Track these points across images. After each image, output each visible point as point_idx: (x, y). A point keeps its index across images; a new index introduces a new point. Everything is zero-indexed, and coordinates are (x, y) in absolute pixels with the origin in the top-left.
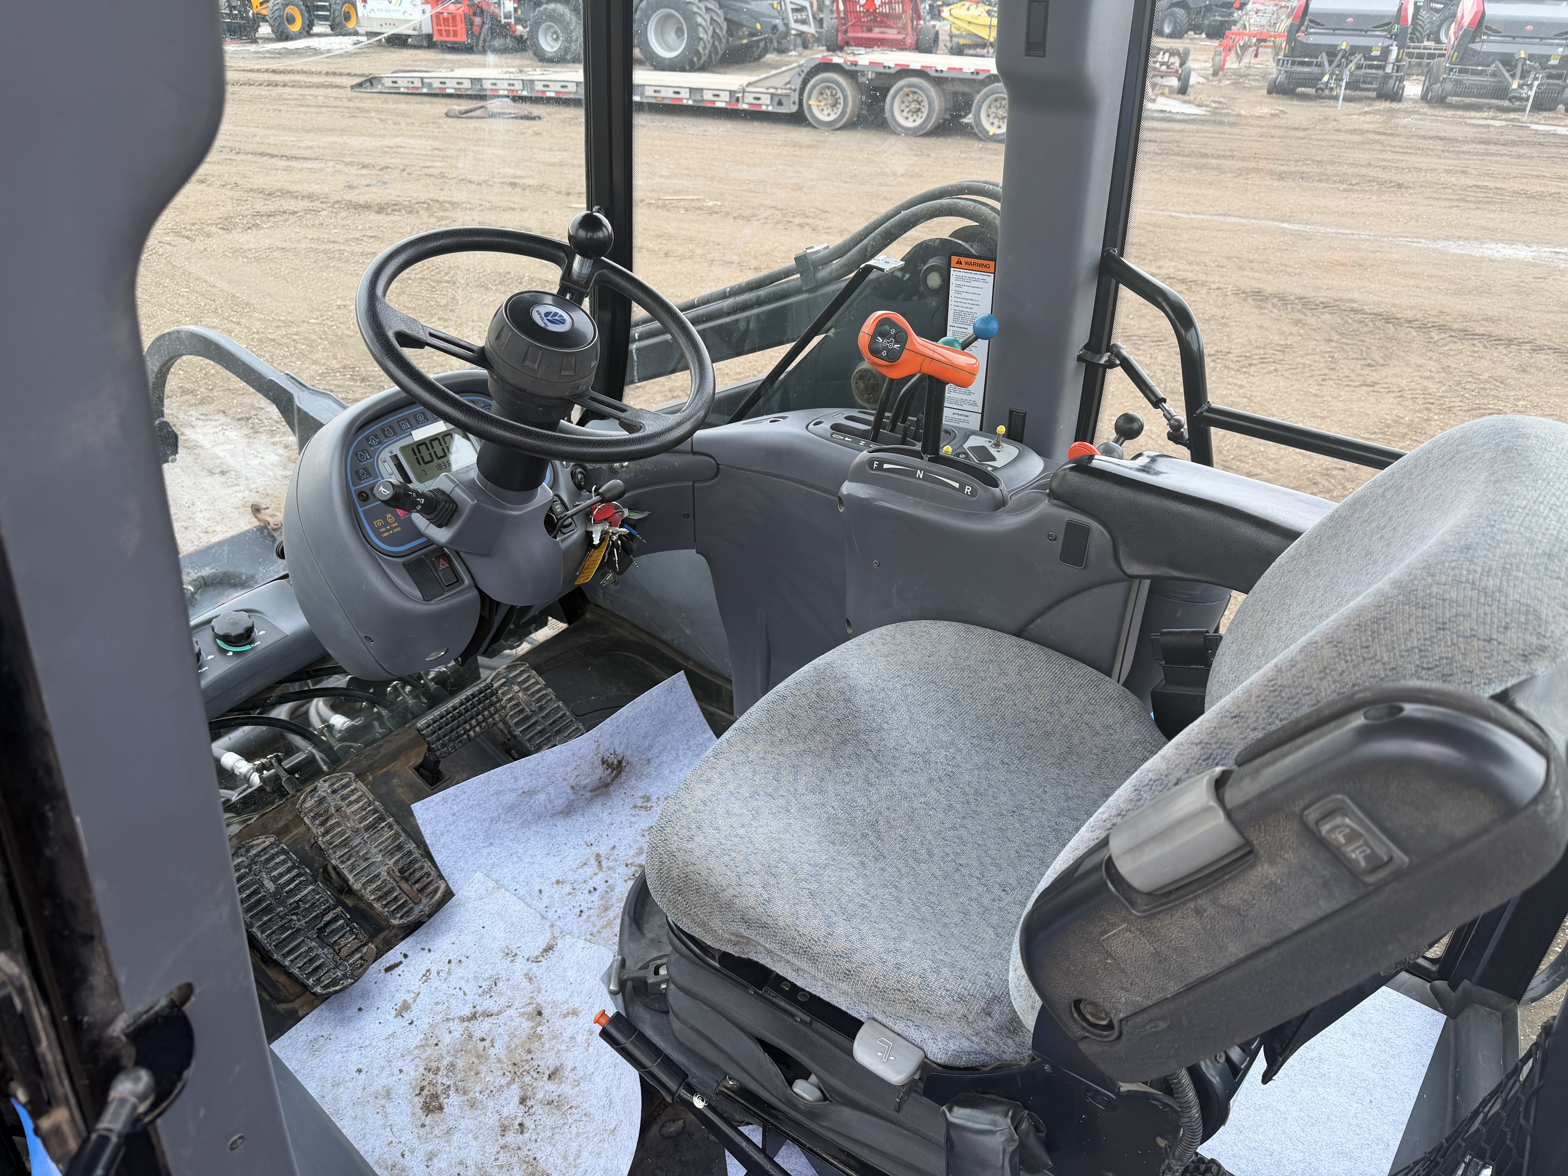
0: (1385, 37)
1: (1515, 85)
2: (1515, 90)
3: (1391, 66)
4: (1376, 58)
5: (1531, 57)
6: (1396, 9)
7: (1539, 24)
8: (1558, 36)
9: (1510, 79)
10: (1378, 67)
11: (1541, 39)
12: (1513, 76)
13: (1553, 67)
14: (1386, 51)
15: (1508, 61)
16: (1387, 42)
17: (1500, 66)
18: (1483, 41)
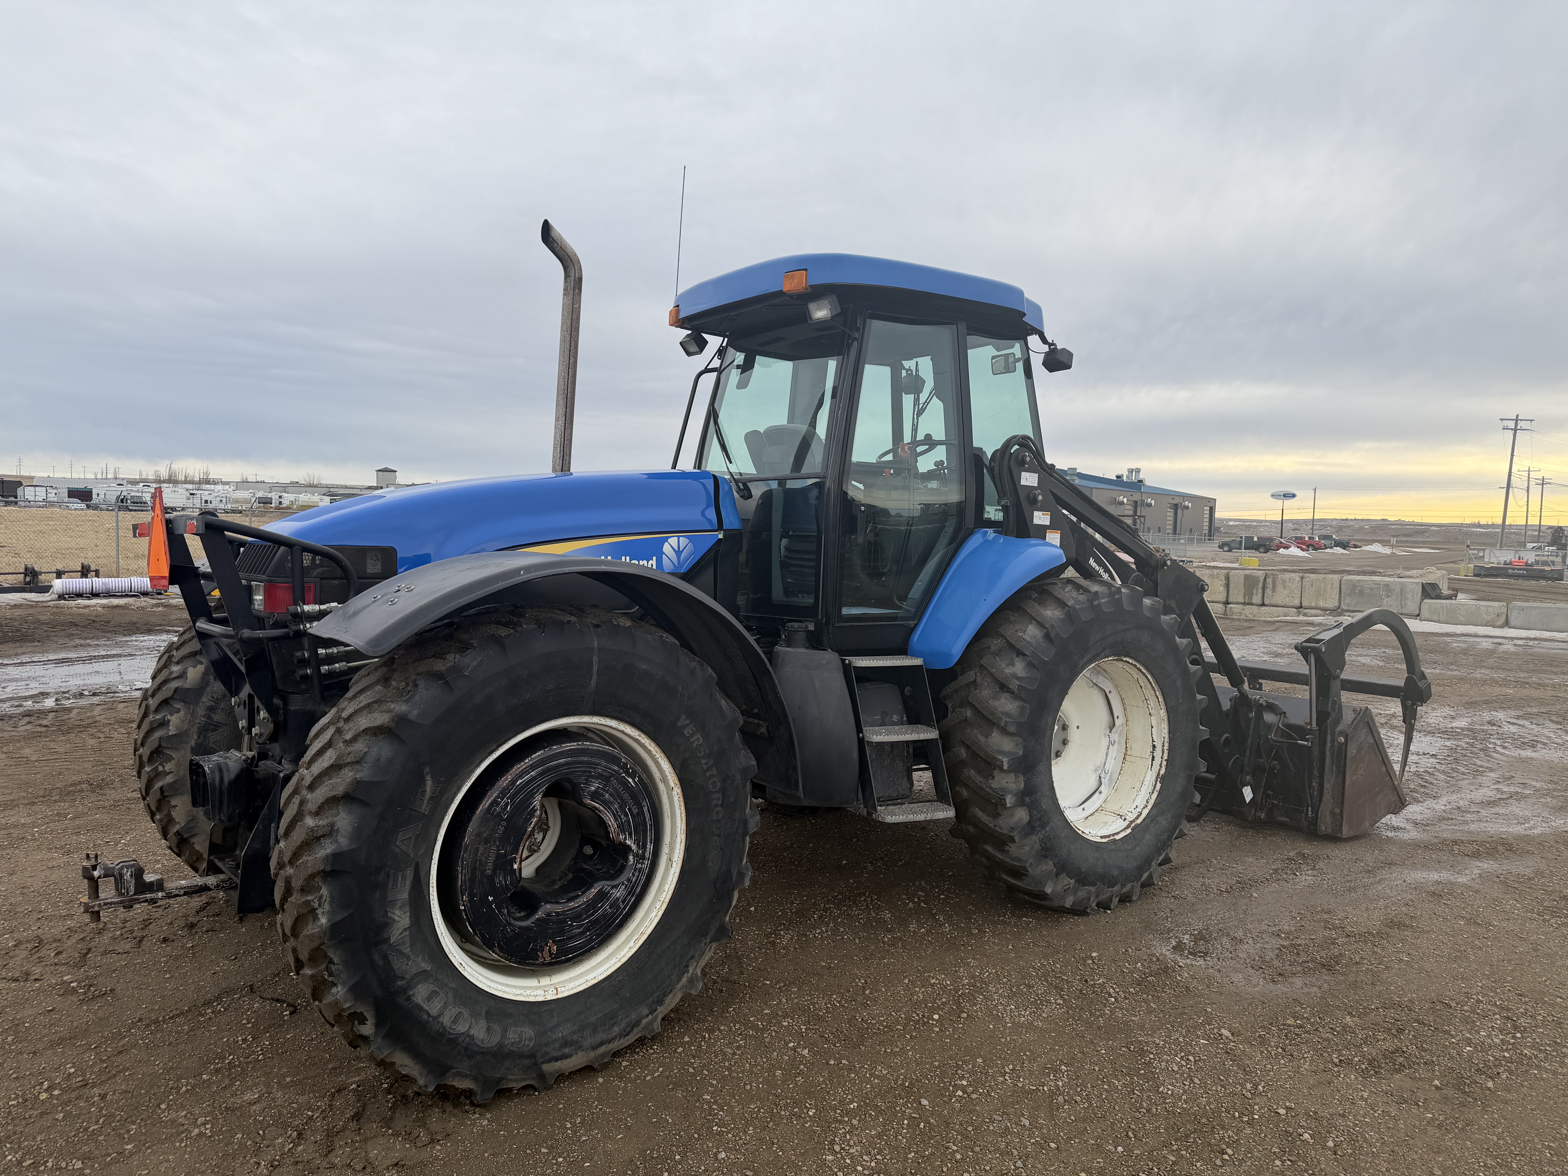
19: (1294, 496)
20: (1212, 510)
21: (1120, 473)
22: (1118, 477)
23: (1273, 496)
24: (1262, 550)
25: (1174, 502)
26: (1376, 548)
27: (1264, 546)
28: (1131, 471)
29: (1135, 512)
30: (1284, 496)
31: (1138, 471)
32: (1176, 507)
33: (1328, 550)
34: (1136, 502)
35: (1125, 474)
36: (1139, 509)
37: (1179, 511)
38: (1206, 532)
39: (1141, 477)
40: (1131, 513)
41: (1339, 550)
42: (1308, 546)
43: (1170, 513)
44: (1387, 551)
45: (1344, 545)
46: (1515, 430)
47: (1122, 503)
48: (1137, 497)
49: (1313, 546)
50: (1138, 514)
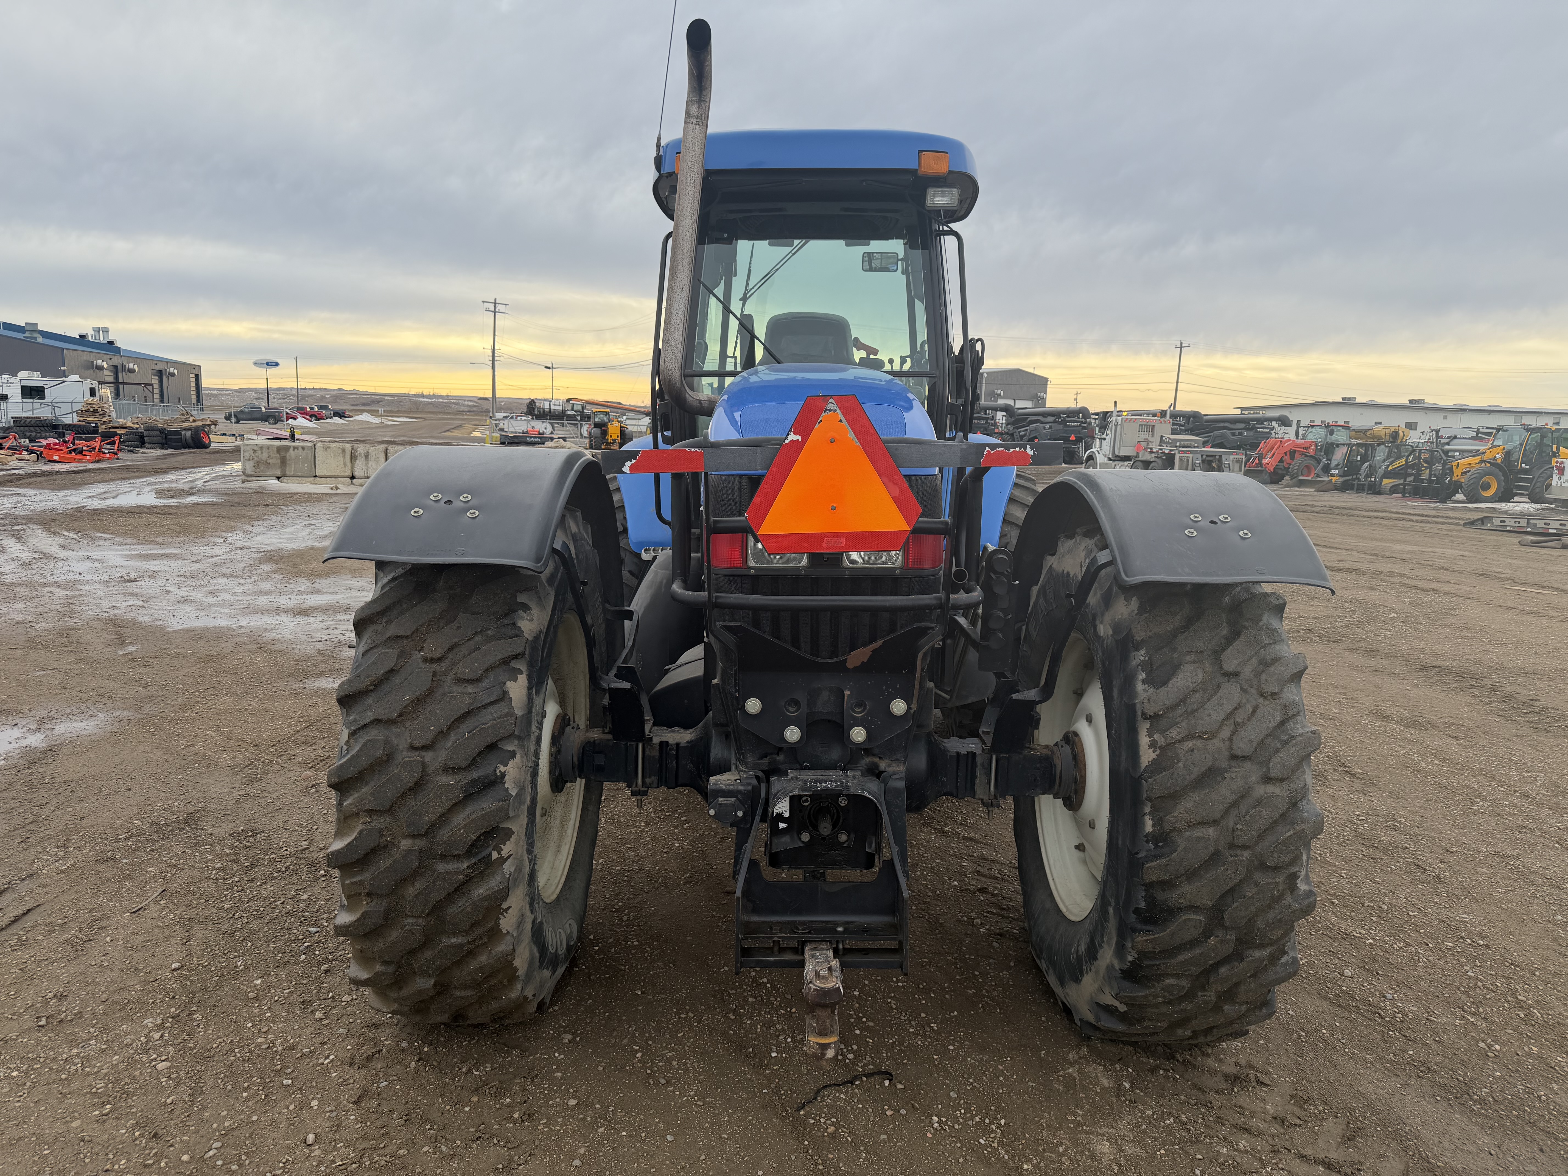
19: (277, 364)
20: (197, 377)
21: (83, 332)
22: (82, 336)
23: (255, 364)
24: (271, 421)
25: (157, 368)
26: (365, 417)
27: (274, 417)
28: (97, 330)
29: (117, 378)
30: (267, 364)
31: (106, 331)
32: (160, 374)
33: (329, 420)
34: (116, 367)
35: (90, 333)
36: (120, 375)
37: (164, 378)
38: (194, 401)
39: (111, 337)
40: (111, 379)
41: (337, 420)
42: (311, 416)
43: (155, 381)
44: (376, 420)
45: (340, 415)
46: (495, 312)
47: (101, 368)
48: (116, 361)
49: (315, 416)
50: (121, 381)
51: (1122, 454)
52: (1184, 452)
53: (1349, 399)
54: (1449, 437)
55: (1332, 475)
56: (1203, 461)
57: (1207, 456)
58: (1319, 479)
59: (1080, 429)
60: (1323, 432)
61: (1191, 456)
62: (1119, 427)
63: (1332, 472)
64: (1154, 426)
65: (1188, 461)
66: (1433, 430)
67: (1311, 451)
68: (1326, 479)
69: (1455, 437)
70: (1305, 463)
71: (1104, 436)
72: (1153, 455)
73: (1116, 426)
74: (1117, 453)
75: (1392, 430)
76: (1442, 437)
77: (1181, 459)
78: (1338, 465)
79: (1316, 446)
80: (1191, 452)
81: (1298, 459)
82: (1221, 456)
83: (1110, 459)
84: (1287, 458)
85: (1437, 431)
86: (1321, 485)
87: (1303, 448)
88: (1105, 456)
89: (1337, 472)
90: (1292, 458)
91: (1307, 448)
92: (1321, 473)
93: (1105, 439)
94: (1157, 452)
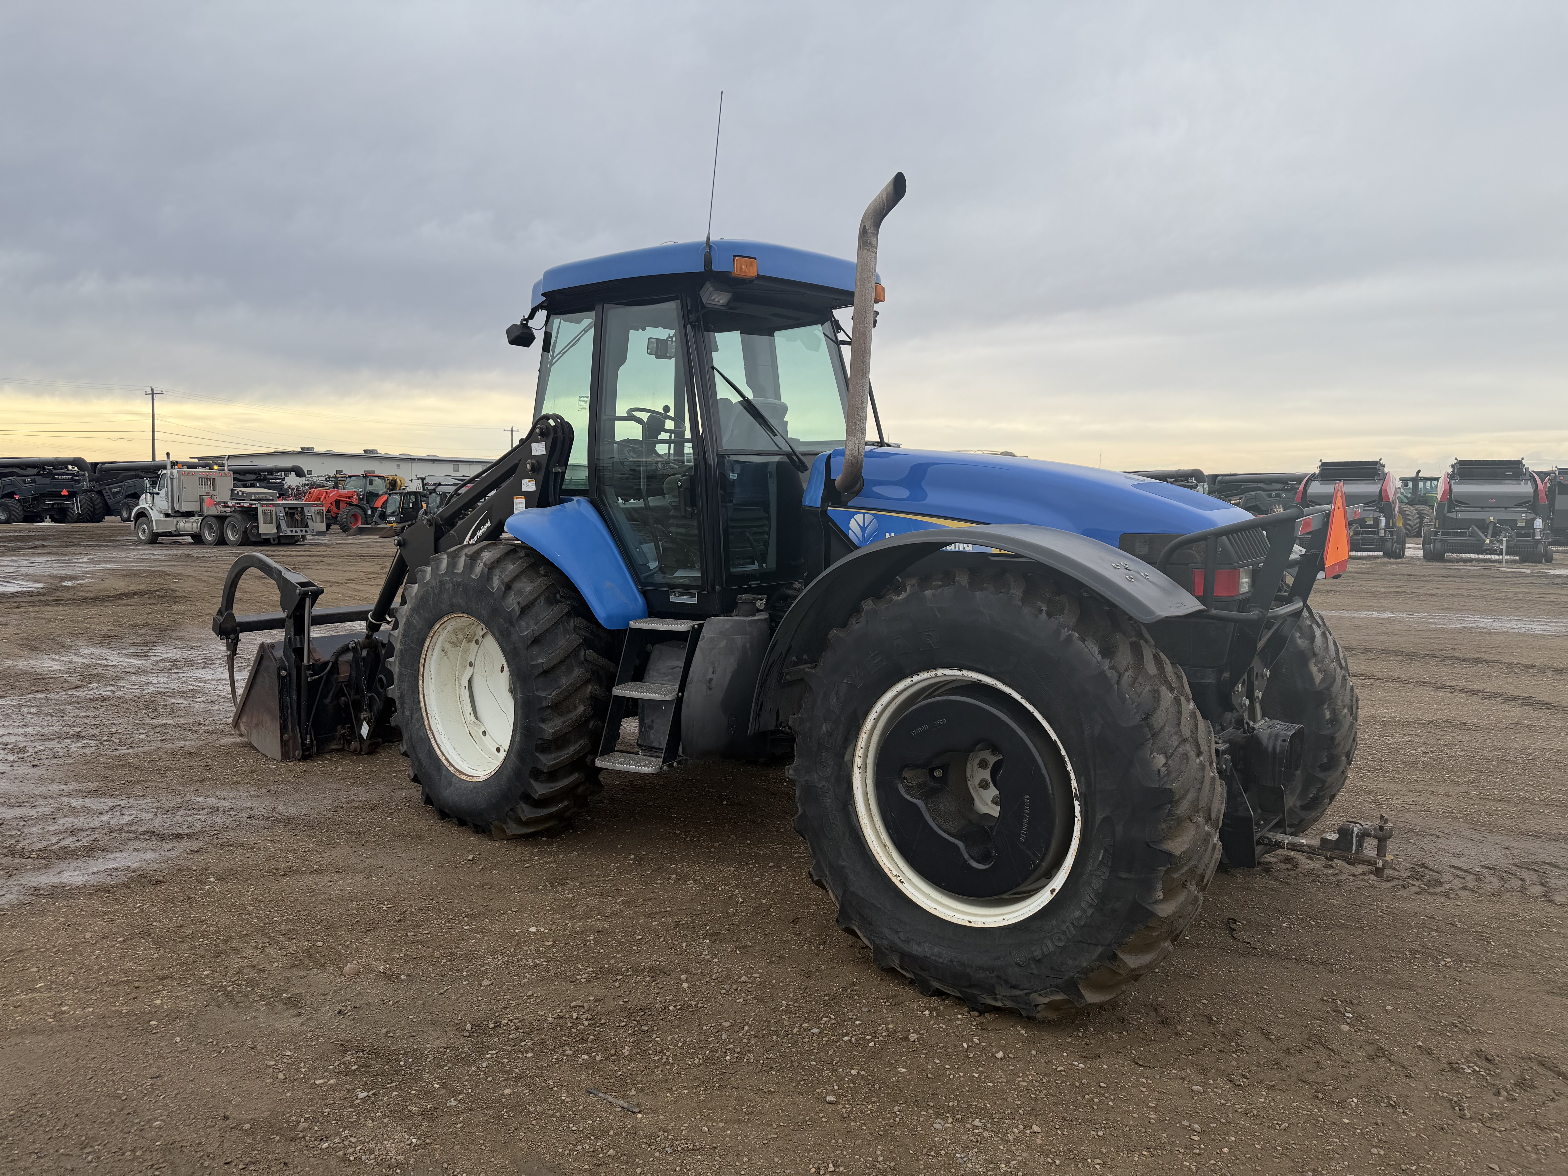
0: (1374, 511)
1: (1488, 541)
2: (1487, 544)
3: (1383, 531)
4: (1370, 526)
5: (1500, 521)
6: (1378, 490)
7: (1499, 497)
8: (1519, 505)
9: (1484, 537)
10: (1373, 533)
11: (1506, 508)
12: (1486, 536)
13: (1522, 528)
14: (1377, 521)
15: (1483, 526)
16: (1376, 514)
17: (1476, 528)
18: (1457, 511)
51: (184, 509)
52: (267, 505)
53: (308, 449)
54: (434, 484)
55: (390, 522)
56: (286, 513)
57: (290, 508)
58: (379, 526)
59: (72, 482)
60: (361, 482)
61: (274, 509)
62: (175, 481)
63: (389, 519)
64: (214, 479)
65: (271, 514)
66: (419, 478)
67: (355, 501)
68: (383, 526)
69: (440, 484)
70: (353, 512)
71: (156, 490)
72: (228, 510)
73: (172, 479)
74: (177, 509)
75: (391, 479)
76: (428, 484)
77: (264, 513)
78: (394, 512)
79: (358, 495)
80: (274, 505)
81: (344, 509)
82: (302, 508)
83: (167, 515)
84: (334, 507)
85: (423, 479)
86: (384, 532)
87: (347, 498)
88: (160, 512)
89: (393, 519)
90: (338, 507)
91: (350, 498)
92: (378, 520)
93: (158, 494)
94: (233, 506)
